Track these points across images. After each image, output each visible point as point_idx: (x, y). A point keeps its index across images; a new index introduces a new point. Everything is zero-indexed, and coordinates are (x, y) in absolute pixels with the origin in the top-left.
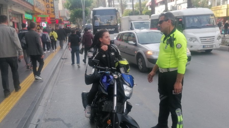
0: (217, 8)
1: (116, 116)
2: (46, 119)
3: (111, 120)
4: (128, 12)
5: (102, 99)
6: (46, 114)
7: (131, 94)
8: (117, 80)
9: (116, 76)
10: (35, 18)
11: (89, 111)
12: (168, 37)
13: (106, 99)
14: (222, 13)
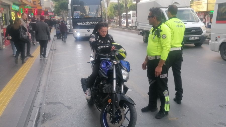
0: (198, 3)
1: (116, 95)
2: (47, 103)
3: (112, 99)
4: (113, 5)
5: (102, 82)
6: (46, 99)
7: (128, 78)
8: (116, 66)
9: (115, 62)
10: (21, 9)
11: (89, 94)
12: (156, 29)
13: (106, 82)
14: (203, 8)
